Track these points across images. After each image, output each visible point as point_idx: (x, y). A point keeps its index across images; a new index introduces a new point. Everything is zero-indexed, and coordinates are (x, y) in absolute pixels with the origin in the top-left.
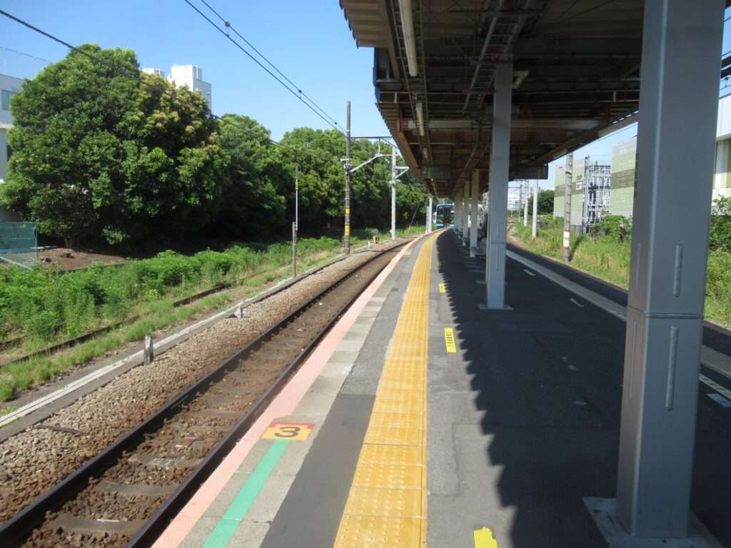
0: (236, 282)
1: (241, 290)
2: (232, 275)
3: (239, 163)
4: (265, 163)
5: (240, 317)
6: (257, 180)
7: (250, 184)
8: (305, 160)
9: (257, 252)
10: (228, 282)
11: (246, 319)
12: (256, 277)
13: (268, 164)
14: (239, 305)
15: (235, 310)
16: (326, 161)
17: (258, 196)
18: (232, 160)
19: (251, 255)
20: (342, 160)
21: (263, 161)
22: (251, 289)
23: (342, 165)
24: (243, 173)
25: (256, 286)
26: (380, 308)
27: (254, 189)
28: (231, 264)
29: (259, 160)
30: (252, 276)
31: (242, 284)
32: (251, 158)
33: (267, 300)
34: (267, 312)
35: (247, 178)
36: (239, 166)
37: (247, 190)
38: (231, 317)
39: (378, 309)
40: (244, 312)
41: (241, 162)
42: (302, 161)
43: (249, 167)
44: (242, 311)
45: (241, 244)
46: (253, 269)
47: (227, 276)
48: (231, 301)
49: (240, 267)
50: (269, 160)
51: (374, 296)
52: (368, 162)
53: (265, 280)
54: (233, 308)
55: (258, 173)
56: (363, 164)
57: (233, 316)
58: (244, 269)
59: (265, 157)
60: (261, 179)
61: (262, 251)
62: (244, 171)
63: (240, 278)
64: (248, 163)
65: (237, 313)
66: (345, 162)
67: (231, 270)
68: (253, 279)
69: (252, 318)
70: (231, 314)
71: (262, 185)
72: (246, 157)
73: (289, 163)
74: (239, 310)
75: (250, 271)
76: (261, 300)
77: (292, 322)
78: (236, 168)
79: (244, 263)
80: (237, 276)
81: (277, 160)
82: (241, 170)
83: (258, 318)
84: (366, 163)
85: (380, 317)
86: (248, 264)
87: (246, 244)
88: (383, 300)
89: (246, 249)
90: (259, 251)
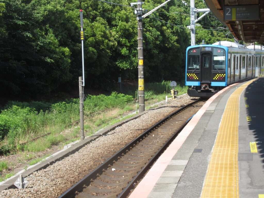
0: (15, 147)
1: (22, 156)
2: (10, 139)
3: (15, 12)
4: (45, 10)
5: (20, 187)
6: (37, 30)
7: (29, 35)
8: (91, 6)
9: (39, 113)
10: (7, 148)
11: (27, 190)
12: (38, 141)
13: (49, 11)
14: (20, 173)
15: (15, 179)
16: (114, 6)
17: (38, 48)
18: (7, 7)
19: (32, 116)
20: (132, 4)
21: (43, 8)
22: (34, 154)
23: (133, 10)
24: (20, 23)
25: (39, 151)
26: (182, 172)
27: (34, 41)
28: (9, 128)
29: (39, 7)
30: (34, 140)
31: (23, 150)
32: (29, 6)
33: (52, 167)
34: (52, 180)
35: (25, 28)
36: (16, 15)
37: (26, 42)
38: (10, 188)
39: (179, 173)
40: (25, 182)
41: (18, 11)
42: (88, 7)
43: (28, 16)
44: (23, 181)
45: (21, 103)
46: (35, 132)
47: (5, 140)
48: (9, 170)
49: (20, 130)
50: (49, 7)
51: (174, 158)
52: (162, 5)
53: (49, 144)
54: (13, 177)
55: (37, 22)
56: (156, 8)
57: (13, 187)
58: (25, 133)
59: (45, 4)
60: (41, 29)
61: (44, 111)
62: (21, 20)
63: (21, 142)
64: (26, 11)
65: (18, 183)
66: (136, 6)
67: (10, 134)
68: (34, 144)
69: (35, 188)
70: (11, 184)
71: (42, 36)
72: (23, 4)
73: (73, 10)
74: (19, 180)
75: (32, 134)
76: (45, 167)
77: (81, 191)
78: (12, 18)
79: (25, 126)
80: (16, 141)
81: (58, 7)
82: (19, 19)
83: (42, 188)
84: (160, 6)
85: (182, 184)
86: (29, 126)
87: (26, 103)
88: (184, 162)
89: (26, 110)
90: (41, 110)
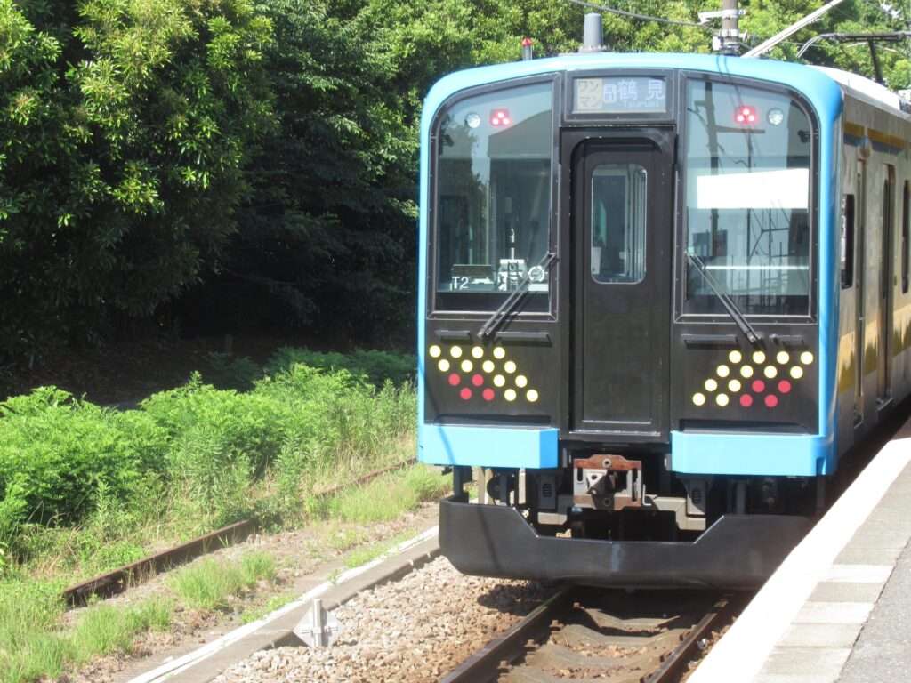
0: (300, 504)
1: (319, 535)
2: (285, 478)
3: (305, 46)
4: (406, 41)
5: (314, 642)
6: (377, 110)
7: (351, 125)
8: (562, 23)
9: (379, 388)
10: (272, 508)
11: (339, 653)
12: (376, 484)
13: (419, 44)
14: (317, 591)
15: (297, 616)
16: (638, 23)
17: (380, 171)
18: (278, 30)
19: (357, 400)
20: (704, 17)
21: (399, 32)
22: (361, 531)
23: (709, 35)
24: (322, 84)
25: (378, 519)
26: (870, 606)
27: (366, 146)
28: (281, 438)
29: (384, 30)
30: (363, 481)
31: (324, 514)
32: (353, 25)
33: (420, 574)
34: (422, 622)
35: (339, 101)
36: (307, 57)
37: (340, 150)
38: (281, 643)
39: (859, 612)
40: (332, 623)
41: (314, 43)
42: (550, 29)
43: (345, 62)
44: (323, 621)
45: (319, 357)
46: (367, 454)
47: (266, 482)
48: (280, 581)
49: (315, 447)
50: (419, 29)
51: (844, 558)
52: (811, 18)
53: (411, 497)
54: (290, 607)
55: (379, 81)
56: (790, 30)
57: (292, 640)
58: (331, 456)
59: (404, 21)
60: (392, 105)
61: (397, 385)
62: (325, 74)
63: (318, 489)
64: (340, 44)
65: (307, 628)
66: (716, 24)
67: (282, 459)
68: (365, 495)
69: (365, 646)
70: (285, 631)
71: (394, 128)
72: (332, 21)
73: (499, 39)
74: (312, 617)
75: (357, 463)
76: (398, 576)
77: (518, 661)
78: (296, 67)
79: (333, 432)
80: (304, 485)
81: (451, 30)
82: (317, 72)
83: (388, 647)
84: (802, 22)
85: (868, 650)
86: (346, 435)
87: (337, 356)
88: (878, 574)
89: (336, 379)
90: (388, 382)
